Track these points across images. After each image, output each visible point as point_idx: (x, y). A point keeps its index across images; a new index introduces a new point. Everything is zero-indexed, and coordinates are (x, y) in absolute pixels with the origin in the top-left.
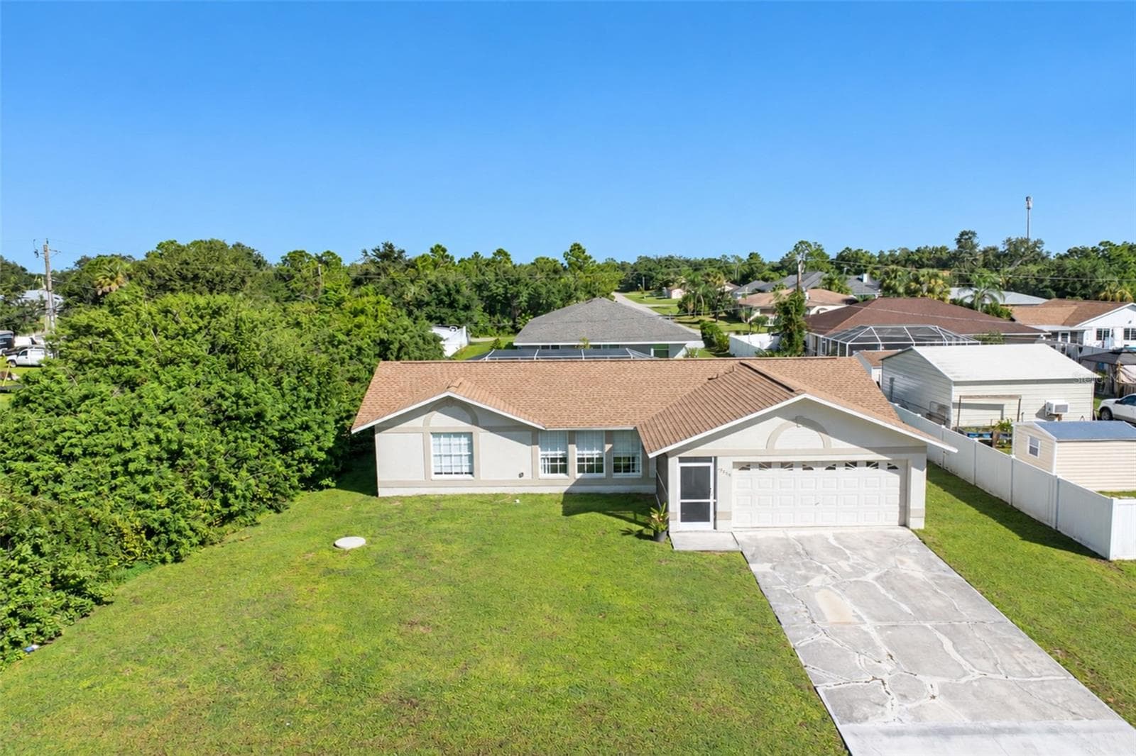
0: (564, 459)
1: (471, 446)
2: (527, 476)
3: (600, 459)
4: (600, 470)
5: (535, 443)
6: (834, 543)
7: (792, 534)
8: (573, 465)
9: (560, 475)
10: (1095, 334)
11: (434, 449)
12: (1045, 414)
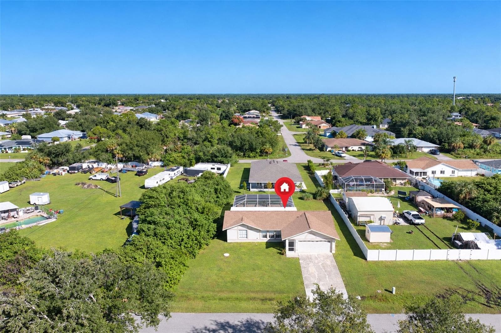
0: (266, 235)
1: (247, 233)
2: (258, 238)
3: (273, 235)
4: (273, 237)
5: (259, 232)
6: (316, 256)
7: (309, 254)
8: (268, 236)
9: (265, 238)
10: (431, 172)
11: (239, 233)
12: (381, 219)
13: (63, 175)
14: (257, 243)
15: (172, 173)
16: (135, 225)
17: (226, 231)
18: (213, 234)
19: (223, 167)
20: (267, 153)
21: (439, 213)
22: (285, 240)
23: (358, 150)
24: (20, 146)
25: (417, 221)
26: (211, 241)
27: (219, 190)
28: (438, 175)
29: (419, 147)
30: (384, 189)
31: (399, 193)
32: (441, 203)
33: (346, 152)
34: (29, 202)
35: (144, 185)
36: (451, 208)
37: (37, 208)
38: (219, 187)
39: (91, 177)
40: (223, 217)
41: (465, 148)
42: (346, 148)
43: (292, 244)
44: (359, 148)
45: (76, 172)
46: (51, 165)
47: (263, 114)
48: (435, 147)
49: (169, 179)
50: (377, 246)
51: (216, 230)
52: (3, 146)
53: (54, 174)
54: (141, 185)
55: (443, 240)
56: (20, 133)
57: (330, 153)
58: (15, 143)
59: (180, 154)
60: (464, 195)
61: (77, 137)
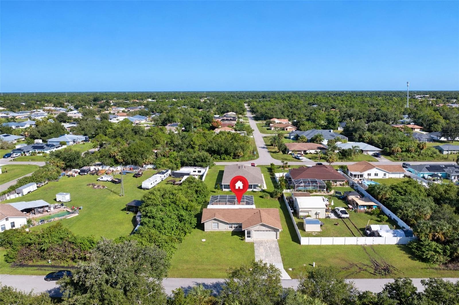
0: (232, 226)
1: (218, 225)
2: (227, 229)
3: (237, 226)
4: (237, 228)
5: (227, 224)
6: (266, 241)
7: (260, 240)
9: (231, 228)
10: (367, 174)
11: (213, 225)
12: (316, 214)
13: (75, 176)
14: (225, 232)
15: (163, 176)
16: (138, 219)
17: (204, 223)
18: (194, 225)
19: (203, 170)
20: (239, 156)
21: (362, 209)
22: (245, 230)
23: (314, 153)
24: (36, 150)
25: (344, 216)
26: (193, 230)
27: (199, 191)
28: (373, 177)
29: (365, 151)
30: (325, 190)
31: (336, 192)
32: (365, 201)
33: (304, 155)
34: (55, 200)
35: (141, 186)
36: (373, 206)
37: (62, 205)
38: (199, 189)
39: (99, 178)
40: (202, 212)
41: (402, 152)
42: (305, 151)
43: (249, 233)
44: (315, 151)
45: (86, 174)
46: (65, 168)
47: (240, 116)
48: (378, 151)
49: (161, 181)
50: (310, 235)
51: (196, 222)
52: (22, 150)
53: (69, 176)
54: (139, 185)
55: (359, 230)
56: (33, 137)
57: (290, 155)
58: (32, 147)
59: (168, 159)
60: (381, 196)
61: (80, 141)
